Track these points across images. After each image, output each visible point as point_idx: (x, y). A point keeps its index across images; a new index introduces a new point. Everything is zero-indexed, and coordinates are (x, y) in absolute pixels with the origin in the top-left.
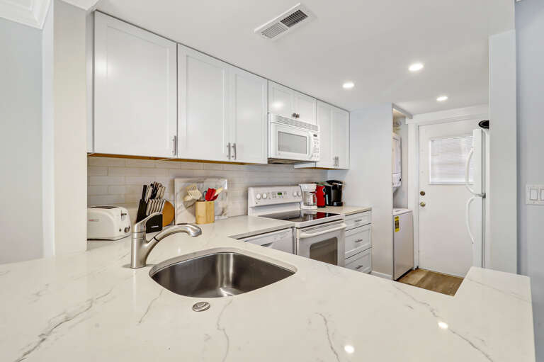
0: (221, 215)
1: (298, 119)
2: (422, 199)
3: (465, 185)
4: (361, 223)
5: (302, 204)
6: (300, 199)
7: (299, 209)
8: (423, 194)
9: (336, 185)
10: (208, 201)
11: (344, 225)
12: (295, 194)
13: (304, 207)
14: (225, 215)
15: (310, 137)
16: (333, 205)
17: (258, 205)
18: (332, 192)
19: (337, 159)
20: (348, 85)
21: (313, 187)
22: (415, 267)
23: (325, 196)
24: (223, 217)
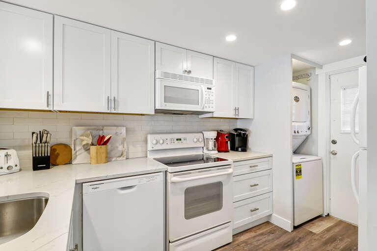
0: (120, 157)
1: (190, 75)
2: (334, 147)
3: (350, 133)
4: (258, 168)
5: (205, 148)
6: (202, 145)
7: (202, 153)
8: (334, 142)
9: (240, 133)
10: (99, 145)
11: (230, 171)
12: (195, 140)
13: (205, 151)
14: (124, 156)
15: (202, 91)
16: (237, 150)
17: (154, 149)
18: (237, 139)
19: (237, 110)
20: (231, 38)
21: (214, 135)
22: (326, 214)
23: (227, 142)
24: (121, 158)
